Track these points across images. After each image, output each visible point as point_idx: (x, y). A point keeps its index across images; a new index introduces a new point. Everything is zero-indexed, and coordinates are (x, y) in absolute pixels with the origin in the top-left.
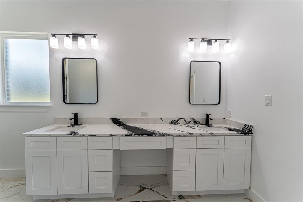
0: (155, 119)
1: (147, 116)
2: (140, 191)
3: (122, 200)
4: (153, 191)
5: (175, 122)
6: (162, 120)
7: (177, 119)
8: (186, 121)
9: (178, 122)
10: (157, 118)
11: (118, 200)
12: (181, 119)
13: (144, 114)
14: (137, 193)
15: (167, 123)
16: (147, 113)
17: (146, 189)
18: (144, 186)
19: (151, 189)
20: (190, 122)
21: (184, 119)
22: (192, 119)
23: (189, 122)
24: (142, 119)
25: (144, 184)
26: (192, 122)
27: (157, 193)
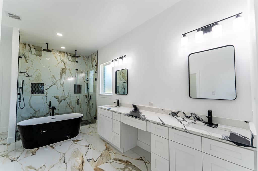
0: (158, 109)
1: (153, 106)
2: (138, 159)
3: (125, 157)
4: (145, 164)
5: (174, 114)
6: (163, 110)
7: (176, 112)
8: (185, 115)
9: (177, 114)
10: (160, 108)
11: (123, 156)
12: (180, 112)
13: (151, 104)
14: (135, 159)
15: (167, 114)
16: (153, 103)
17: (142, 161)
18: (143, 158)
19: (145, 163)
20: (191, 117)
21: (184, 113)
22: (193, 115)
23: (189, 117)
24: (149, 108)
25: (144, 158)
26: (192, 118)
27: (146, 167)
